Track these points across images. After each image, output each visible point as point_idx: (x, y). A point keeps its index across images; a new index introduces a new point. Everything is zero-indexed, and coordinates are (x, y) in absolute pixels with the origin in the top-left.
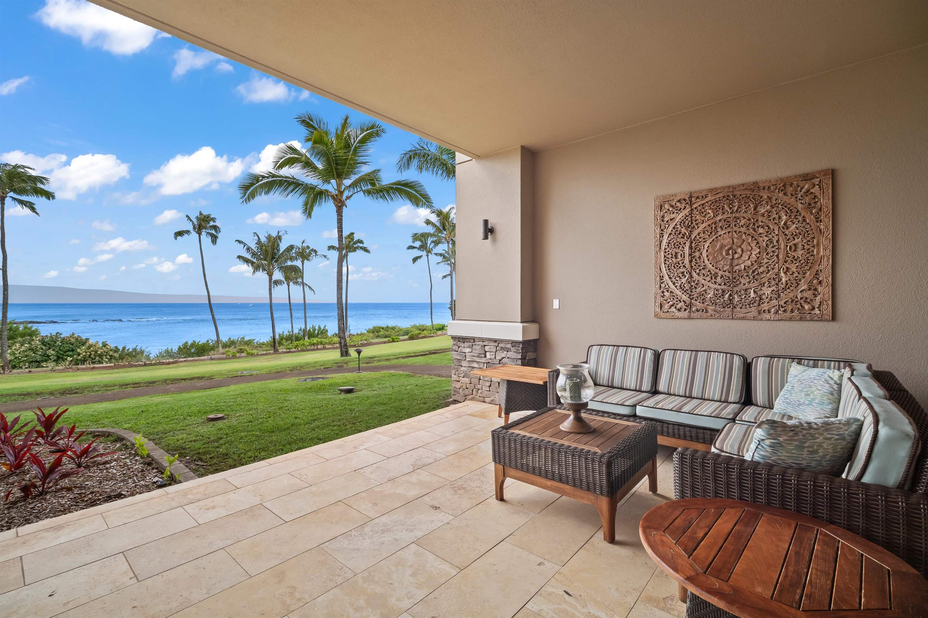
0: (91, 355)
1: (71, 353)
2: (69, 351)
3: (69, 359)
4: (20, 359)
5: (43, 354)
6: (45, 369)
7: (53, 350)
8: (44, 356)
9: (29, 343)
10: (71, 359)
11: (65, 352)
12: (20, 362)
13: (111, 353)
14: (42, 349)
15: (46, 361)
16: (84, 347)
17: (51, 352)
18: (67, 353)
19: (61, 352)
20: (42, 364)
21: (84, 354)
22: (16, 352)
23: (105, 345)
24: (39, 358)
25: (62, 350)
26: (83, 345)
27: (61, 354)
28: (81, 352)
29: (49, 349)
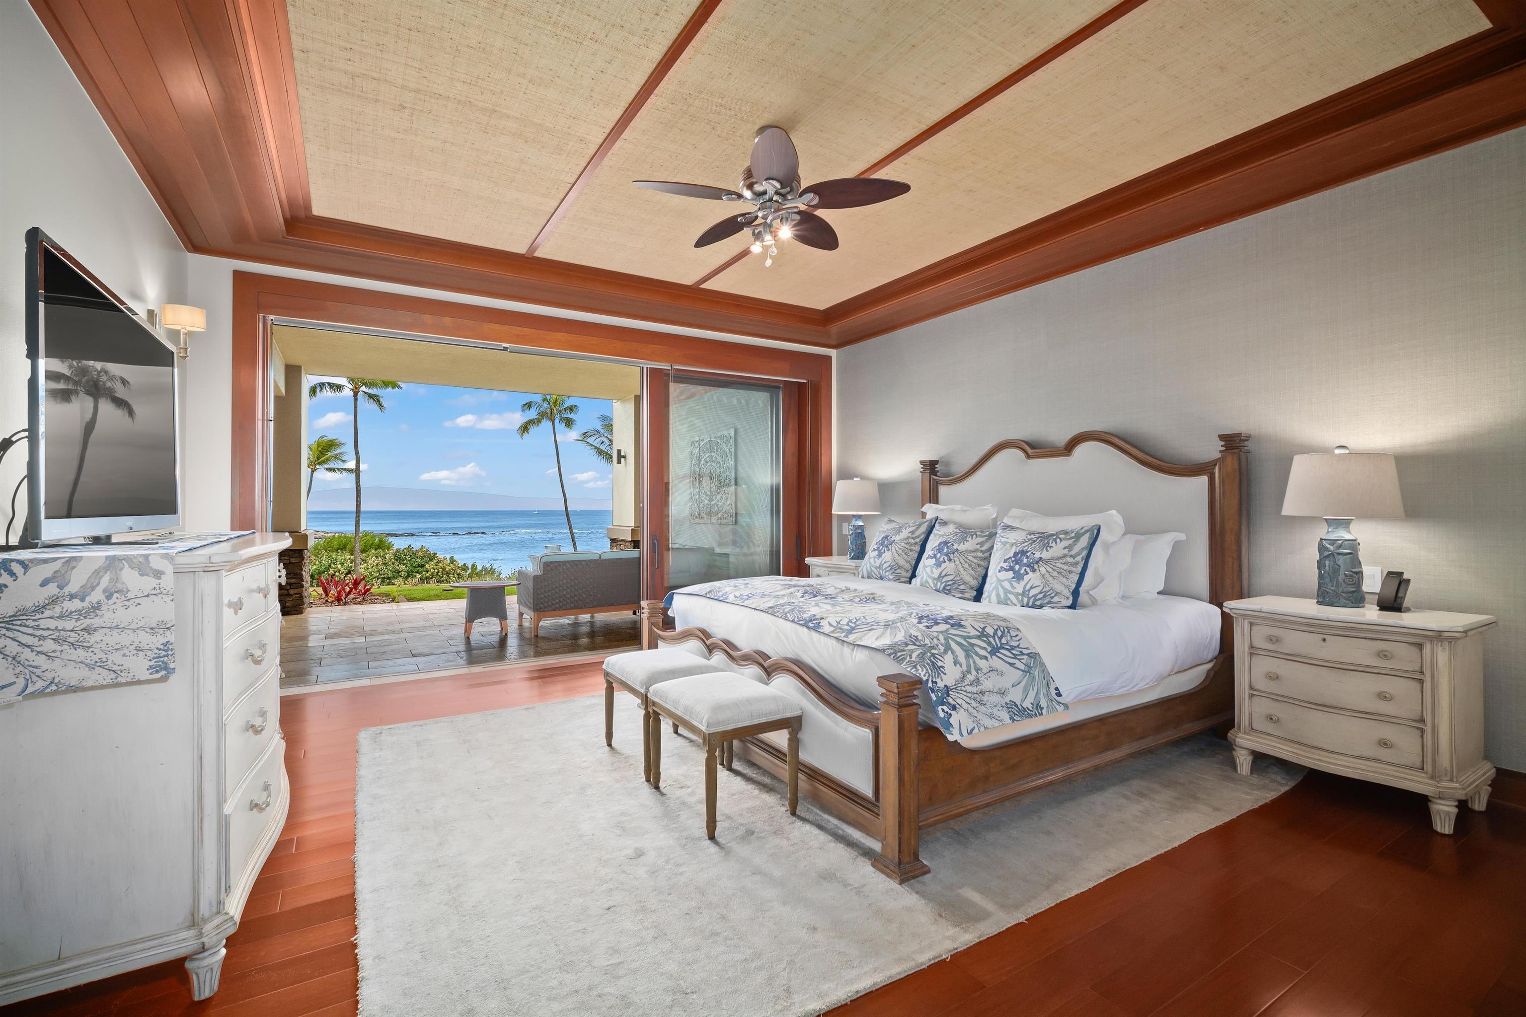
0: (438, 572)
3: (418, 576)
13: (459, 571)
16: (432, 563)
21: (432, 570)
23: (452, 561)
26: (431, 560)
28: (429, 568)
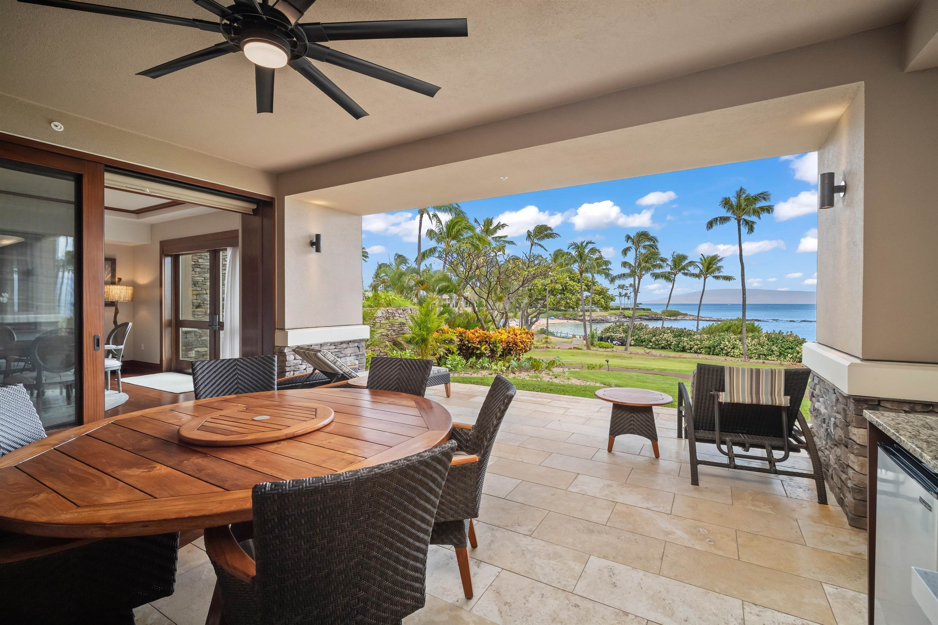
1: (790, 351)
2: (789, 348)
4: (752, 351)
5: (768, 349)
6: (771, 362)
7: (777, 346)
8: (769, 350)
9: (758, 338)
10: (792, 356)
11: (786, 349)
12: (752, 354)
14: (768, 344)
15: (771, 355)
17: (774, 348)
18: (787, 350)
19: (782, 349)
20: (768, 357)
22: (749, 345)
24: (766, 352)
25: (783, 347)
27: (782, 350)
29: (773, 345)
